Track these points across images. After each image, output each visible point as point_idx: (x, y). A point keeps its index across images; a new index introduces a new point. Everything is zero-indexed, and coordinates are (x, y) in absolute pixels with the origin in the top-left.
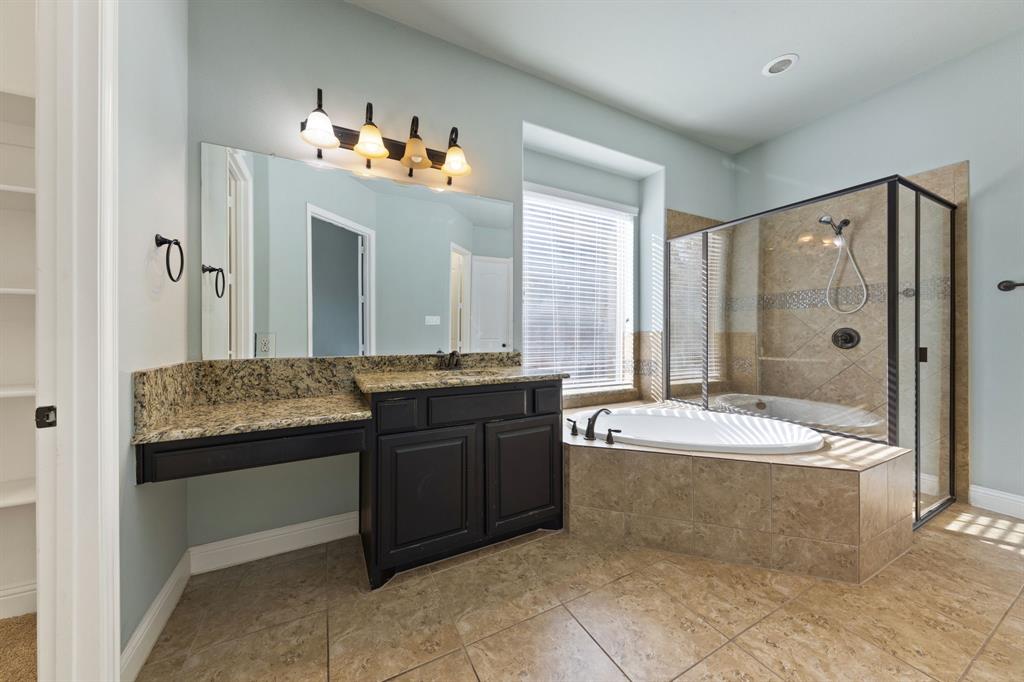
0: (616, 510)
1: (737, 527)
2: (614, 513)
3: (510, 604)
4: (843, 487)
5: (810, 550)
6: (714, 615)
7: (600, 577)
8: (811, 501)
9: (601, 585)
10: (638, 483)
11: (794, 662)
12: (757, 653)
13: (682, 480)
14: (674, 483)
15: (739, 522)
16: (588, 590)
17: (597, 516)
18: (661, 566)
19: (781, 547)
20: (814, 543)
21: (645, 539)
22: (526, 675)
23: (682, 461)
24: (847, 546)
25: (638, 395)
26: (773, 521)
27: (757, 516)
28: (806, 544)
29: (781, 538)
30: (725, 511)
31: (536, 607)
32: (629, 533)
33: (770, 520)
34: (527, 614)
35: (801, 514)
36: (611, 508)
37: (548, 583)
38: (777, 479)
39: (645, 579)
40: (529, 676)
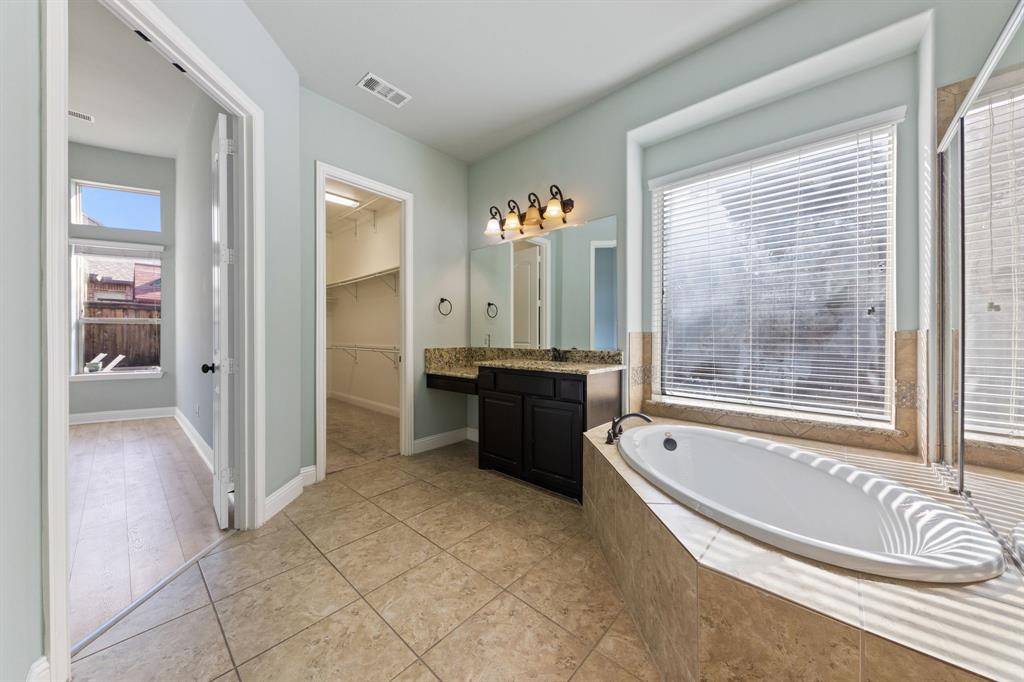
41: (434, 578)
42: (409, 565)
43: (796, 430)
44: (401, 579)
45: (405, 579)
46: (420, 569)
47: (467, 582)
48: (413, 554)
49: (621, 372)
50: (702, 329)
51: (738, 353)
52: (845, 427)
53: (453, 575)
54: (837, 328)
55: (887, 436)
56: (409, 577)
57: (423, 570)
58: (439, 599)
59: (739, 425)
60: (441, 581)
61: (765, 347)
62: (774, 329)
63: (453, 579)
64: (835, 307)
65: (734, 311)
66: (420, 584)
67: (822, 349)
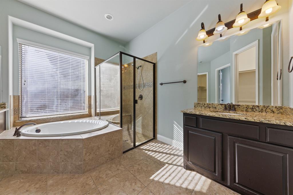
0: (12, 162)
1: (50, 162)
2: (11, 163)
4: (79, 144)
5: (70, 166)
8: (71, 150)
10: (19, 151)
13: (34, 148)
14: (31, 149)
15: (51, 160)
17: (5, 165)
19: (63, 166)
20: (71, 163)
21: (22, 171)
23: (34, 141)
24: (80, 163)
25: (89, 115)
26: (61, 158)
27: (56, 157)
28: (70, 164)
29: (63, 163)
30: (47, 157)
32: (16, 170)
33: (59, 158)
35: (68, 154)
36: (10, 161)
38: (61, 144)
43: (71, 118)
49: (5, 112)
50: (41, 94)
51: (54, 101)
52: (80, 114)
54: (77, 95)
55: (87, 114)
59: (56, 120)
61: (62, 99)
62: (64, 95)
64: (77, 90)
65: (52, 89)
67: (75, 99)
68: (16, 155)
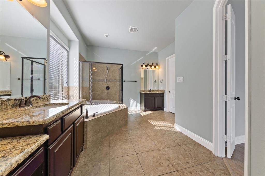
3: (102, 172)
6: (125, 138)
7: (107, 149)
8: (124, 114)
9: (109, 150)
11: (136, 136)
12: (134, 138)
15: (117, 122)
16: (109, 153)
18: (111, 139)
19: (121, 124)
22: (125, 173)
27: (119, 120)
31: (107, 165)
34: (108, 168)
37: (101, 160)
39: (113, 142)
40: (126, 173)
41: (143, 147)
42: (147, 153)
44: (150, 150)
45: (149, 149)
46: (145, 151)
47: (136, 143)
48: (145, 156)
53: (138, 146)
56: (148, 150)
57: (144, 150)
58: (143, 142)
60: (141, 145)
63: (139, 145)
66: (146, 147)
68: (101, 127)
